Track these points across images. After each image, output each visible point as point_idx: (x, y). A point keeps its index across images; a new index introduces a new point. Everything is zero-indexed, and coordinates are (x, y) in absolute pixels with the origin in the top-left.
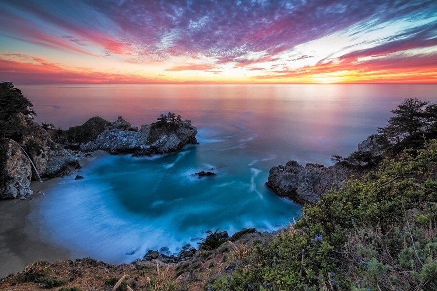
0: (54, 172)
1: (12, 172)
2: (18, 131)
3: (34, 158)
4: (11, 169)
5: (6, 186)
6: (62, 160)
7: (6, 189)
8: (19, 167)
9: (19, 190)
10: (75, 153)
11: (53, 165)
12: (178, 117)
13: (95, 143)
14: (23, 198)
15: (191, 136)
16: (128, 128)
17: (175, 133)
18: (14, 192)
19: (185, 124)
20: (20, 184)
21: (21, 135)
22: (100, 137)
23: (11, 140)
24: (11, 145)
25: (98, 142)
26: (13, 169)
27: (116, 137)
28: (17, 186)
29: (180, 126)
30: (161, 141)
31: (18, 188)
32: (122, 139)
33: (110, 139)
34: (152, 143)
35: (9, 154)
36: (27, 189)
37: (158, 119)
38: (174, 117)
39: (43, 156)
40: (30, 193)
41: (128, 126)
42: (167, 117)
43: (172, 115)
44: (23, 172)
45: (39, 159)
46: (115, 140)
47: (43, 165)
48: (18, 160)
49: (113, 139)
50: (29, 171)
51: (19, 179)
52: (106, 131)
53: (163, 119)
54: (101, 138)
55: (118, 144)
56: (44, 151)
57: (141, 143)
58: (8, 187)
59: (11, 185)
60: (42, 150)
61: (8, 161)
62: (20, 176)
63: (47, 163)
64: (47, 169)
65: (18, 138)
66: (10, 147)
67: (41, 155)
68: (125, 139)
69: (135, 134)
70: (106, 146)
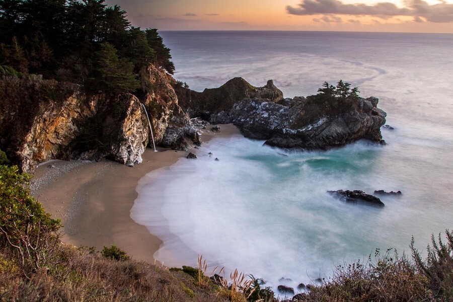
0: (170, 142)
1: (128, 133)
2: (144, 87)
3: (154, 121)
4: (127, 130)
5: (119, 147)
6: (181, 130)
7: (119, 150)
8: (135, 129)
9: (129, 154)
10: (203, 123)
11: (171, 134)
12: (355, 90)
13: (228, 115)
14: (132, 164)
15: (371, 127)
16: (278, 99)
17: (342, 117)
18: (125, 155)
19: (365, 104)
20: (132, 148)
21: (146, 92)
22: (236, 107)
23: (134, 97)
24: (133, 102)
25: (233, 114)
26: (129, 130)
27: (257, 109)
28: (129, 150)
29: (354, 106)
30: (316, 126)
31: (129, 152)
32: (262, 114)
33: (248, 111)
34: (301, 127)
35: (129, 112)
36: (137, 155)
37: (320, 90)
38: (348, 89)
39: (164, 121)
40: (139, 162)
41: (278, 96)
42: (334, 88)
43: (343, 86)
44: (138, 136)
45: (158, 123)
46: (254, 113)
47: (161, 131)
48: (137, 120)
49: (251, 113)
50: (145, 135)
51: (133, 142)
52: (246, 98)
53: (328, 91)
54: (238, 108)
55: (254, 119)
56: (165, 114)
57: (285, 124)
58: (120, 149)
59: (123, 147)
60: (163, 114)
61: (126, 120)
62: (133, 140)
63: (166, 130)
64: (164, 137)
65: (141, 95)
66: (131, 104)
67: (161, 120)
68: (266, 115)
69: (281, 108)
70: (240, 120)
